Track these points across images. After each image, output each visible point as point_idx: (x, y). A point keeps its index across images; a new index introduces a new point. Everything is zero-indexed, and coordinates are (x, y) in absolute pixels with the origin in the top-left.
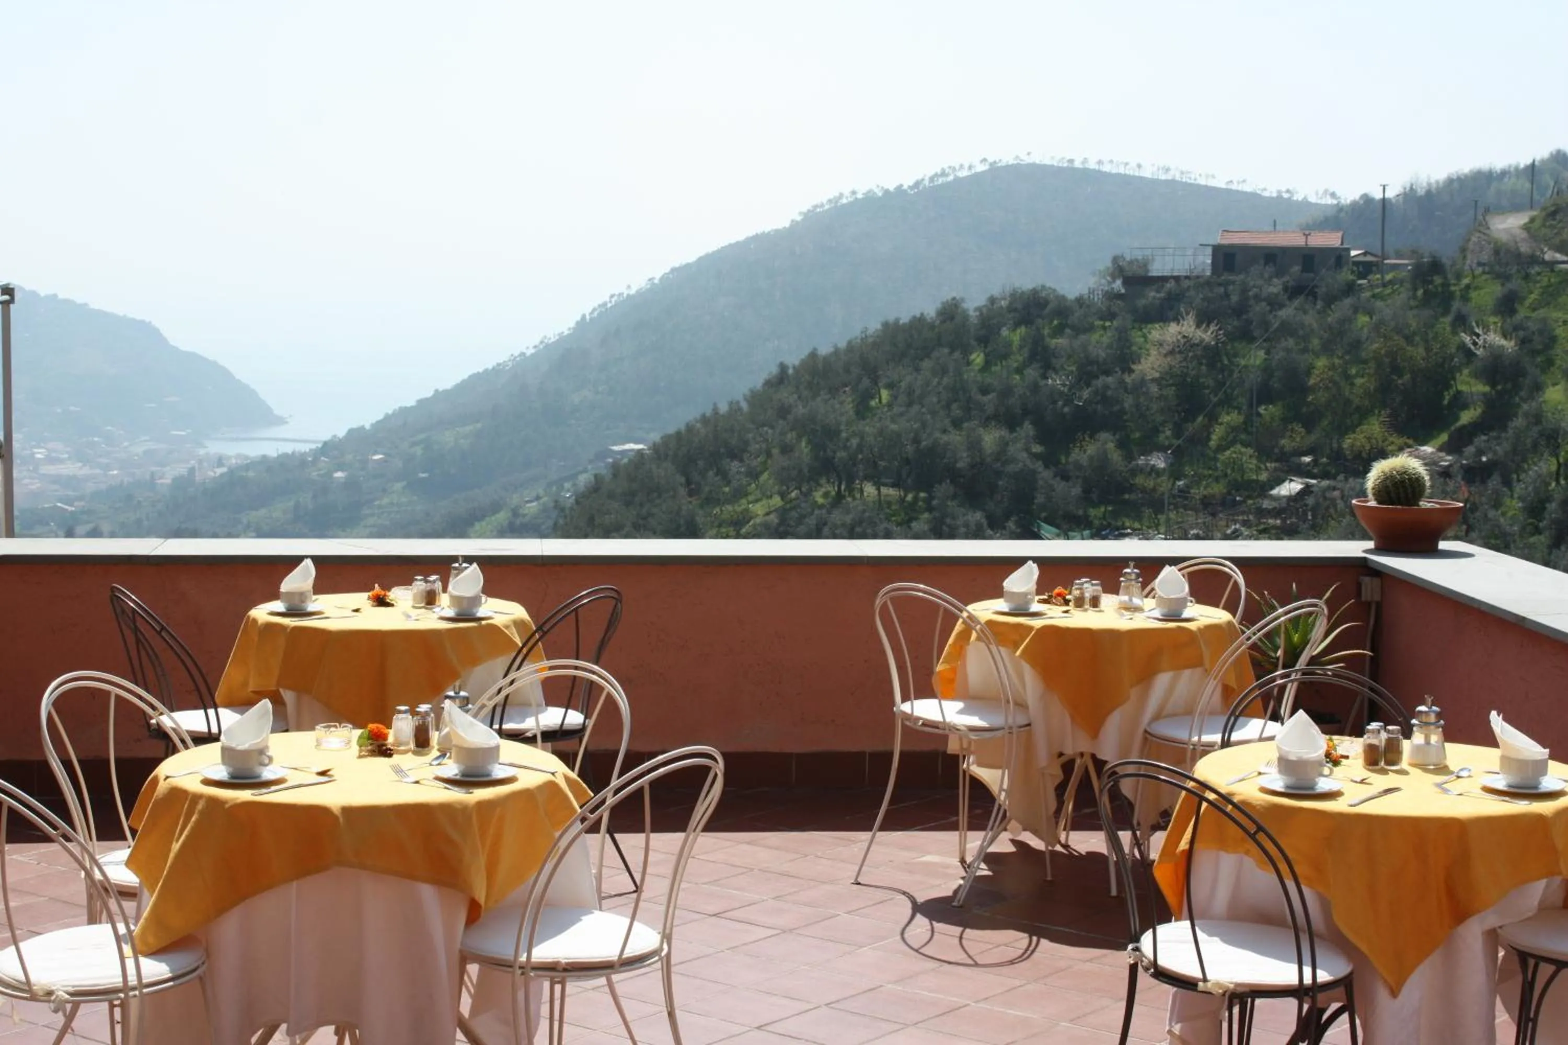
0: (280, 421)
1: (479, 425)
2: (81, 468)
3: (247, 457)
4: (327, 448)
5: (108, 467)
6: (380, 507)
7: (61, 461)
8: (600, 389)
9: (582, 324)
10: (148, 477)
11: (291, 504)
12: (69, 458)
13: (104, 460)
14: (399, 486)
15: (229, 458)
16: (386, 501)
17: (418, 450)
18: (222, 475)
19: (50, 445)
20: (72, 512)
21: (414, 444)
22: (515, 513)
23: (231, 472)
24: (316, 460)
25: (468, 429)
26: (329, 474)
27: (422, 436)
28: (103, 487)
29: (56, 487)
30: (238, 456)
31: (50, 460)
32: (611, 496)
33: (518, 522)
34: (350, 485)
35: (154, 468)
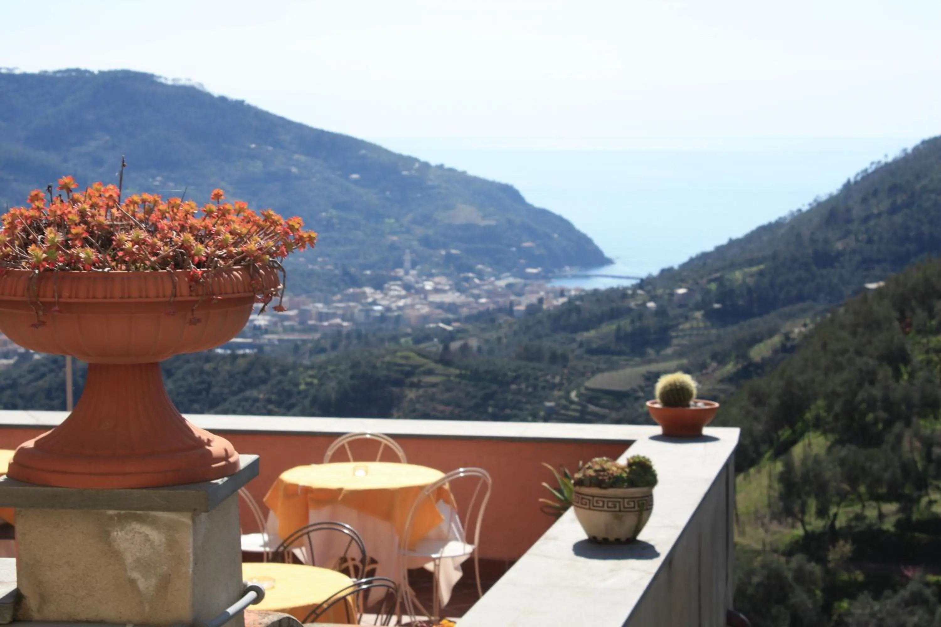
0: (608, 262)
1: (762, 267)
2: (458, 297)
3: (583, 290)
4: (643, 284)
5: (478, 297)
6: (683, 330)
7: (444, 291)
8: (860, 238)
9: (848, 187)
10: (508, 305)
11: (614, 327)
12: (450, 290)
13: (476, 291)
14: (698, 314)
15: (569, 290)
16: (687, 326)
17: (713, 286)
18: (563, 304)
19: (437, 279)
20: (450, 332)
21: (710, 281)
22: (787, 337)
23: (571, 301)
24: (634, 295)
25: (754, 269)
26: (644, 304)
27: (718, 275)
28: (475, 312)
29: (439, 311)
30: (577, 289)
31: (436, 291)
32: (842, 327)
33: (789, 344)
34: (661, 312)
35: (513, 298)
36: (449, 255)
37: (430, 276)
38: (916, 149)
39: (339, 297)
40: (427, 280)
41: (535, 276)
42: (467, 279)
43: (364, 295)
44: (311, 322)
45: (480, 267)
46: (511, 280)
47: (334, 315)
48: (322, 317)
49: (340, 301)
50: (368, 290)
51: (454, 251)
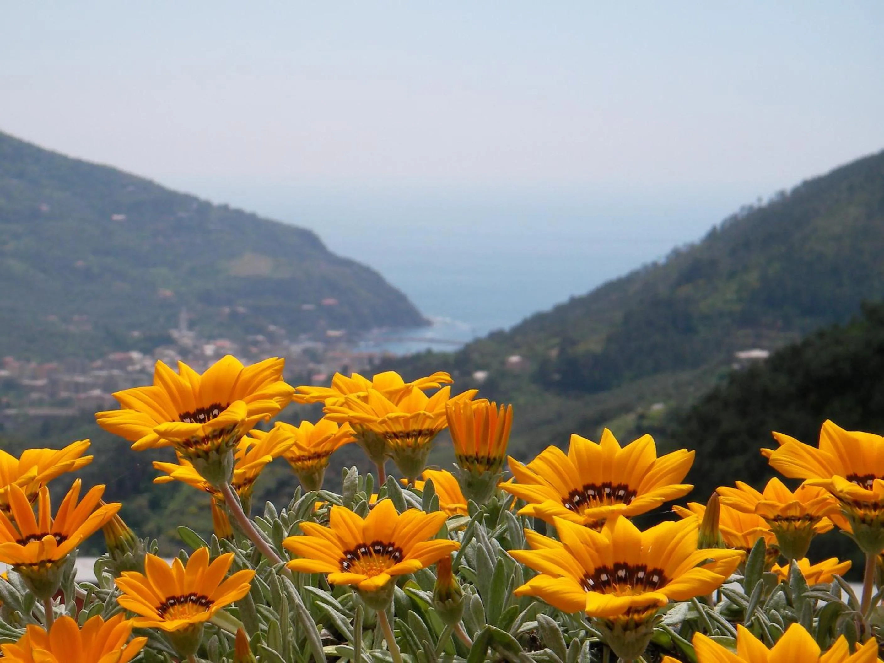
0: (426, 324)
4: (467, 350)
10: (305, 374)
17: (554, 353)
19: (219, 342)
21: (550, 347)
22: (643, 415)
26: (469, 374)
27: (558, 339)
34: (489, 384)
35: (311, 365)
36: (234, 315)
37: (210, 338)
38: (796, 191)
39: (99, 363)
40: (208, 343)
41: (338, 339)
42: (256, 343)
43: (131, 361)
44: (64, 394)
45: (272, 328)
46: (309, 344)
47: (93, 386)
48: (78, 387)
49: (100, 368)
50: (135, 355)
51: (241, 310)
